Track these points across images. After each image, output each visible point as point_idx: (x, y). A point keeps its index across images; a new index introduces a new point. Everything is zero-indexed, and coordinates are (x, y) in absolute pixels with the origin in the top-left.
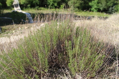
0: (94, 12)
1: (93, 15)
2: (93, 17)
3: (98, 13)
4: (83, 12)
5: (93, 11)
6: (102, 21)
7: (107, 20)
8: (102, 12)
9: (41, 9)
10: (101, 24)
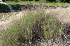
0: (59, 2)
1: (58, 5)
2: (58, 6)
3: (62, 3)
4: (50, 3)
5: (57, 2)
6: (64, 9)
7: (68, 8)
8: (64, 2)
9: (18, 2)
10: (63, 11)
